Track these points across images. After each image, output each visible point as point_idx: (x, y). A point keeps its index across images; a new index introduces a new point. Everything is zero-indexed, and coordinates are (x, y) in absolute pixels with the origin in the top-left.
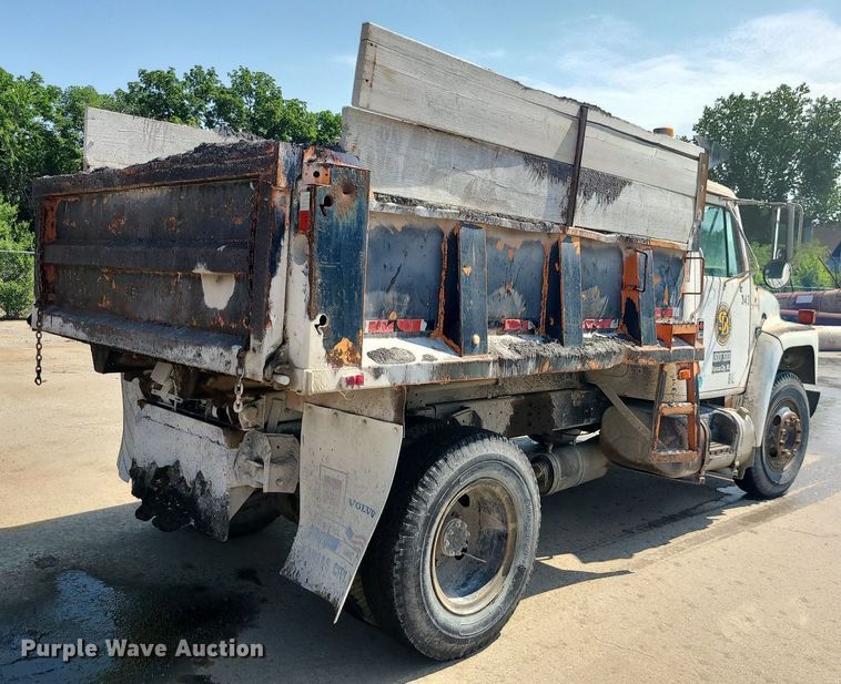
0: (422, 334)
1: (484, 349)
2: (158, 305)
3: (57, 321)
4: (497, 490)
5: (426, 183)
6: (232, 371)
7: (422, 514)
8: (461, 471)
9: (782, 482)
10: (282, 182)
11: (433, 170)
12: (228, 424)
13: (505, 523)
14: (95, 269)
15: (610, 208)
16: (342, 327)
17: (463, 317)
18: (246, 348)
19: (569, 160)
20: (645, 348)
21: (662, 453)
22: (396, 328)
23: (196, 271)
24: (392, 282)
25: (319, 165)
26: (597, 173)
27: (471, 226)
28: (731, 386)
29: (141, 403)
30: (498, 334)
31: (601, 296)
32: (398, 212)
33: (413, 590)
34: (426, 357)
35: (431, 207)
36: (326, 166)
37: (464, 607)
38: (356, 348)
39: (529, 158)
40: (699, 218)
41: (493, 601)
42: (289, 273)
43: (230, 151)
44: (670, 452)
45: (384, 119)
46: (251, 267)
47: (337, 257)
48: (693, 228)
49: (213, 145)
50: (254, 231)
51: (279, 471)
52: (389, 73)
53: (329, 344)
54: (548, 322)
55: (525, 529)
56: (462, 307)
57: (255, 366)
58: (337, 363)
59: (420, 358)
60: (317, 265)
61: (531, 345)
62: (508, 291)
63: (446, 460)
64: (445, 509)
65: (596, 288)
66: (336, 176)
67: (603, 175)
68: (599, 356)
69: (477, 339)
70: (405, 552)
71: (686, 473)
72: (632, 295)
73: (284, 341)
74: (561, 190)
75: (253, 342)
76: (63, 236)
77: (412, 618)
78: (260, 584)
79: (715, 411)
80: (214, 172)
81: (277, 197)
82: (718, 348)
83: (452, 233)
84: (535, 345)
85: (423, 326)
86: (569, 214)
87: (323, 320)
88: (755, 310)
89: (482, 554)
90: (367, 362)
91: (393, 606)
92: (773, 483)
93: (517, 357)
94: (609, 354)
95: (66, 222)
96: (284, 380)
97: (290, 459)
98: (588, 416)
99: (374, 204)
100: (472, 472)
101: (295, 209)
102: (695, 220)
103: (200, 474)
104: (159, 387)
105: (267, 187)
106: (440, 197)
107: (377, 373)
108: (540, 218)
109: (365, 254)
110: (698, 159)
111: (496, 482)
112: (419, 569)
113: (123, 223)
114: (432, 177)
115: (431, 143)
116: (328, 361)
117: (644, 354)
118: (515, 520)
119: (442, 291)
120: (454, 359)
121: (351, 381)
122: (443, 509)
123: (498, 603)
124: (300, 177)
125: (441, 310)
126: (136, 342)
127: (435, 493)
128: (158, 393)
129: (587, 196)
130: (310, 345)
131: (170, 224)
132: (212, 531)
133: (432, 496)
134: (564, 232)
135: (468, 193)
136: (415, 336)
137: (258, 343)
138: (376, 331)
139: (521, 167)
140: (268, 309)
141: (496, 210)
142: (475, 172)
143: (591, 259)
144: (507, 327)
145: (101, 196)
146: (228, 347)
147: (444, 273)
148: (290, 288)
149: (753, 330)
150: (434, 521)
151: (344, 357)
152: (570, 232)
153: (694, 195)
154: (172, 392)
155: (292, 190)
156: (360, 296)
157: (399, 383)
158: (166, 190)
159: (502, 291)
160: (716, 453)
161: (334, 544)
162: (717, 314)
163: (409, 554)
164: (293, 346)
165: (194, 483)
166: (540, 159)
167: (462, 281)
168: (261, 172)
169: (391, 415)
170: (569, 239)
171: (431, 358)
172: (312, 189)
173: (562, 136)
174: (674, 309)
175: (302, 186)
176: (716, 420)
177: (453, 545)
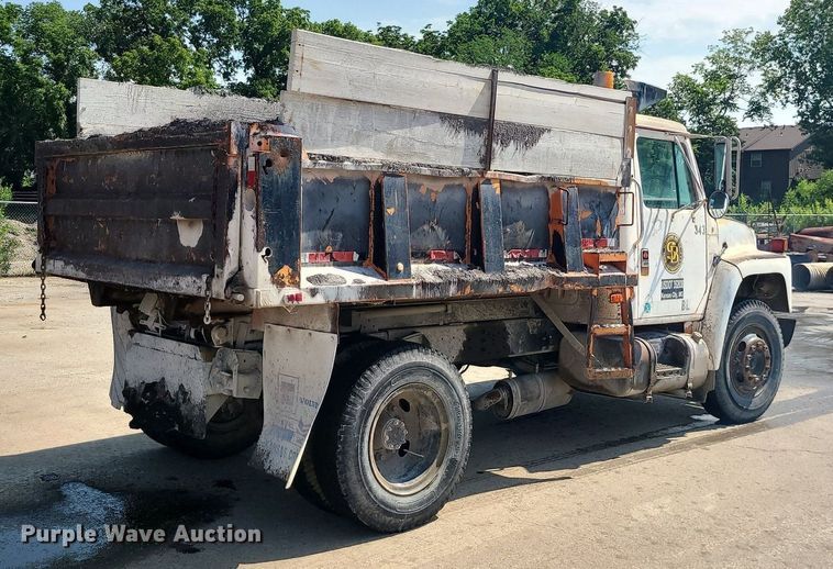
0: (355, 264)
1: (408, 274)
2: (143, 246)
3: (59, 264)
4: (429, 394)
5: (352, 144)
6: (202, 294)
7: (359, 408)
8: (392, 374)
9: (752, 407)
10: (234, 151)
11: (358, 133)
12: (203, 342)
13: (438, 423)
14: (91, 218)
15: (529, 153)
16: (284, 257)
17: (388, 249)
18: (212, 276)
19: (484, 115)
20: (571, 274)
21: (598, 370)
22: (332, 258)
23: (173, 218)
24: (327, 223)
25: (261, 137)
26: (514, 124)
27: (393, 175)
28: (685, 312)
29: (131, 333)
30: (425, 263)
31: (527, 230)
32: (329, 167)
33: (353, 470)
34: (355, 281)
35: (358, 162)
36: (266, 137)
37: (400, 489)
38: (295, 274)
39: (445, 117)
40: (629, 156)
41: (428, 486)
42: (242, 217)
43: (197, 125)
44: (605, 369)
45: (313, 96)
46: (214, 215)
47: (278, 206)
48: (622, 166)
49: (185, 121)
50: (215, 187)
51: (246, 380)
52: (314, 63)
53: (273, 270)
54: (472, 252)
55: (456, 428)
56: (387, 242)
57: (219, 288)
58: (282, 285)
59: (350, 282)
60: (262, 211)
61: (453, 271)
62: (432, 228)
63: (379, 365)
64: (379, 406)
65: (521, 223)
66: (274, 144)
67: (520, 125)
68: (521, 281)
69: (401, 266)
70: (345, 438)
71: (632, 392)
72: (558, 228)
73: (240, 268)
74: (478, 141)
75: (217, 270)
76: (61, 191)
77: (353, 492)
78: (234, 489)
79: (669, 336)
80: (185, 141)
81: (232, 162)
82: (667, 275)
83: (377, 181)
84: (459, 271)
85: (356, 257)
86: (487, 160)
87: (268, 252)
88: (713, 240)
89: (421, 451)
90: (305, 284)
91: (337, 482)
92: (741, 408)
93: (439, 281)
94: (531, 280)
95: (65, 180)
96: (240, 297)
97: (256, 371)
98: (547, 344)
99: (306, 162)
100: (403, 376)
101: (245, 170)
102: (624, 159)
103: (181, 386)
104: (147, 318)
105: (223, 154)
106: (364, 154)
107: (313, 292)
108: (459, 165)
109: (302, 202)
110: (625, 103)
111: (427, 388)
112: (358, 453)
113: (114, 180)
114: (357, 139)
115: (354, 111)
116: (273, 283)
117: (569, 280)
118: (447, 421)
119: (371, 228)
120: (382, 282)
121: (291, 298)
122: (377, 406)
123: (432, 488)
124: (248, 146)
125: (371, 243)
126: (127, 277)
127: (370, 392)
128: (145, 323)
129: (504, 144)
130: (259, 270)
131: (151, 180)
132: (192, 432)
133: (367, 394)
134: (483, 176)
135: (390, 149)
136: (349, 266)
137: (220, 270)
138: (314, 261)
139: (438, 124)
140: (227, 245)
141: (416, 161)
142: (395, 132)
143: (513, 198)
144: (433, 257)
145: (95, 158)
146: (199, 277)
147: (372, 214)
148: (242, 228)
149: (711, 258)
150: (369, 415)
151: (286, 280)
152: (489, 175)
153: (621, 135)
154: (157, 321)
155: (242, 156)
156: (298, 235)
157: (332, 300)
158: (149, 153)
159: (426, 227)
160: (664, 374)
161: (289, 436)
162: (665, 244)
163: (349, 439)
164: (246, 271)
165: (176, 395)
166: (456, 117)
167: (386, 219)
168: (218, 143)
169: (329, 327)
170: (488, 181)
171: (360, 282)
172: (256, 155)
173: (475, 96)
174: (609, 240)
175: (249, 152)
176: (669, 345)
177: (392, 439)
